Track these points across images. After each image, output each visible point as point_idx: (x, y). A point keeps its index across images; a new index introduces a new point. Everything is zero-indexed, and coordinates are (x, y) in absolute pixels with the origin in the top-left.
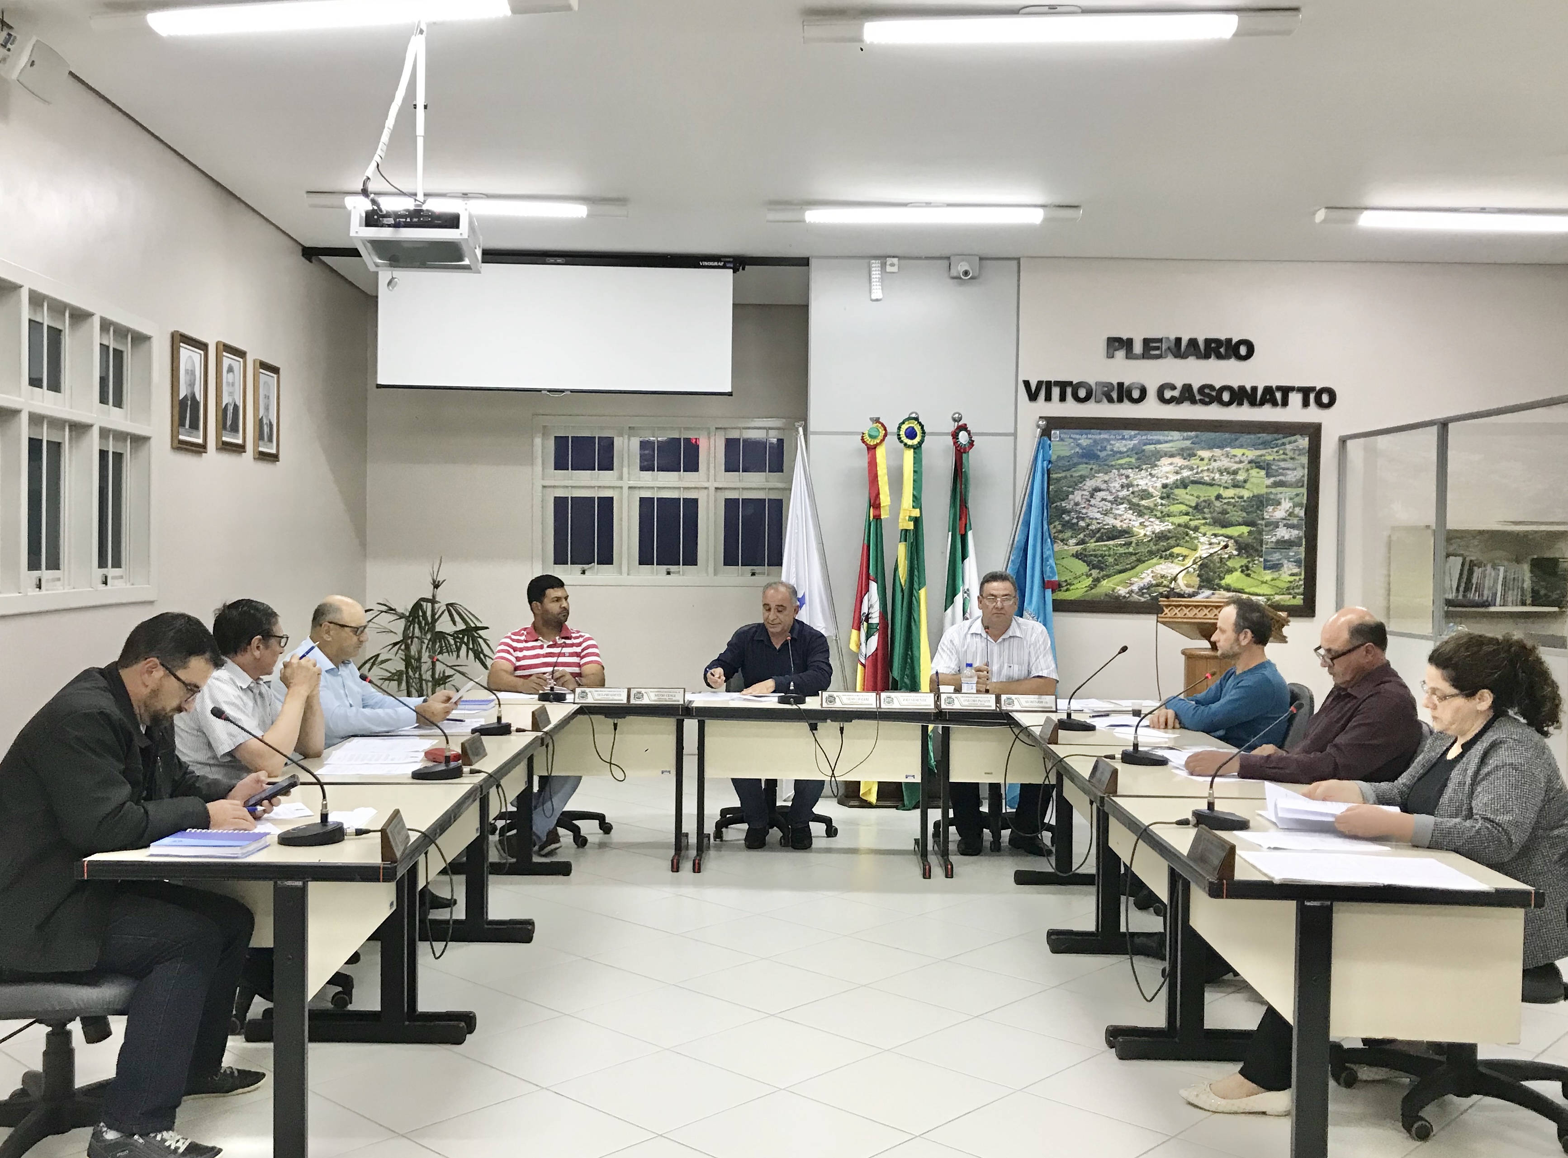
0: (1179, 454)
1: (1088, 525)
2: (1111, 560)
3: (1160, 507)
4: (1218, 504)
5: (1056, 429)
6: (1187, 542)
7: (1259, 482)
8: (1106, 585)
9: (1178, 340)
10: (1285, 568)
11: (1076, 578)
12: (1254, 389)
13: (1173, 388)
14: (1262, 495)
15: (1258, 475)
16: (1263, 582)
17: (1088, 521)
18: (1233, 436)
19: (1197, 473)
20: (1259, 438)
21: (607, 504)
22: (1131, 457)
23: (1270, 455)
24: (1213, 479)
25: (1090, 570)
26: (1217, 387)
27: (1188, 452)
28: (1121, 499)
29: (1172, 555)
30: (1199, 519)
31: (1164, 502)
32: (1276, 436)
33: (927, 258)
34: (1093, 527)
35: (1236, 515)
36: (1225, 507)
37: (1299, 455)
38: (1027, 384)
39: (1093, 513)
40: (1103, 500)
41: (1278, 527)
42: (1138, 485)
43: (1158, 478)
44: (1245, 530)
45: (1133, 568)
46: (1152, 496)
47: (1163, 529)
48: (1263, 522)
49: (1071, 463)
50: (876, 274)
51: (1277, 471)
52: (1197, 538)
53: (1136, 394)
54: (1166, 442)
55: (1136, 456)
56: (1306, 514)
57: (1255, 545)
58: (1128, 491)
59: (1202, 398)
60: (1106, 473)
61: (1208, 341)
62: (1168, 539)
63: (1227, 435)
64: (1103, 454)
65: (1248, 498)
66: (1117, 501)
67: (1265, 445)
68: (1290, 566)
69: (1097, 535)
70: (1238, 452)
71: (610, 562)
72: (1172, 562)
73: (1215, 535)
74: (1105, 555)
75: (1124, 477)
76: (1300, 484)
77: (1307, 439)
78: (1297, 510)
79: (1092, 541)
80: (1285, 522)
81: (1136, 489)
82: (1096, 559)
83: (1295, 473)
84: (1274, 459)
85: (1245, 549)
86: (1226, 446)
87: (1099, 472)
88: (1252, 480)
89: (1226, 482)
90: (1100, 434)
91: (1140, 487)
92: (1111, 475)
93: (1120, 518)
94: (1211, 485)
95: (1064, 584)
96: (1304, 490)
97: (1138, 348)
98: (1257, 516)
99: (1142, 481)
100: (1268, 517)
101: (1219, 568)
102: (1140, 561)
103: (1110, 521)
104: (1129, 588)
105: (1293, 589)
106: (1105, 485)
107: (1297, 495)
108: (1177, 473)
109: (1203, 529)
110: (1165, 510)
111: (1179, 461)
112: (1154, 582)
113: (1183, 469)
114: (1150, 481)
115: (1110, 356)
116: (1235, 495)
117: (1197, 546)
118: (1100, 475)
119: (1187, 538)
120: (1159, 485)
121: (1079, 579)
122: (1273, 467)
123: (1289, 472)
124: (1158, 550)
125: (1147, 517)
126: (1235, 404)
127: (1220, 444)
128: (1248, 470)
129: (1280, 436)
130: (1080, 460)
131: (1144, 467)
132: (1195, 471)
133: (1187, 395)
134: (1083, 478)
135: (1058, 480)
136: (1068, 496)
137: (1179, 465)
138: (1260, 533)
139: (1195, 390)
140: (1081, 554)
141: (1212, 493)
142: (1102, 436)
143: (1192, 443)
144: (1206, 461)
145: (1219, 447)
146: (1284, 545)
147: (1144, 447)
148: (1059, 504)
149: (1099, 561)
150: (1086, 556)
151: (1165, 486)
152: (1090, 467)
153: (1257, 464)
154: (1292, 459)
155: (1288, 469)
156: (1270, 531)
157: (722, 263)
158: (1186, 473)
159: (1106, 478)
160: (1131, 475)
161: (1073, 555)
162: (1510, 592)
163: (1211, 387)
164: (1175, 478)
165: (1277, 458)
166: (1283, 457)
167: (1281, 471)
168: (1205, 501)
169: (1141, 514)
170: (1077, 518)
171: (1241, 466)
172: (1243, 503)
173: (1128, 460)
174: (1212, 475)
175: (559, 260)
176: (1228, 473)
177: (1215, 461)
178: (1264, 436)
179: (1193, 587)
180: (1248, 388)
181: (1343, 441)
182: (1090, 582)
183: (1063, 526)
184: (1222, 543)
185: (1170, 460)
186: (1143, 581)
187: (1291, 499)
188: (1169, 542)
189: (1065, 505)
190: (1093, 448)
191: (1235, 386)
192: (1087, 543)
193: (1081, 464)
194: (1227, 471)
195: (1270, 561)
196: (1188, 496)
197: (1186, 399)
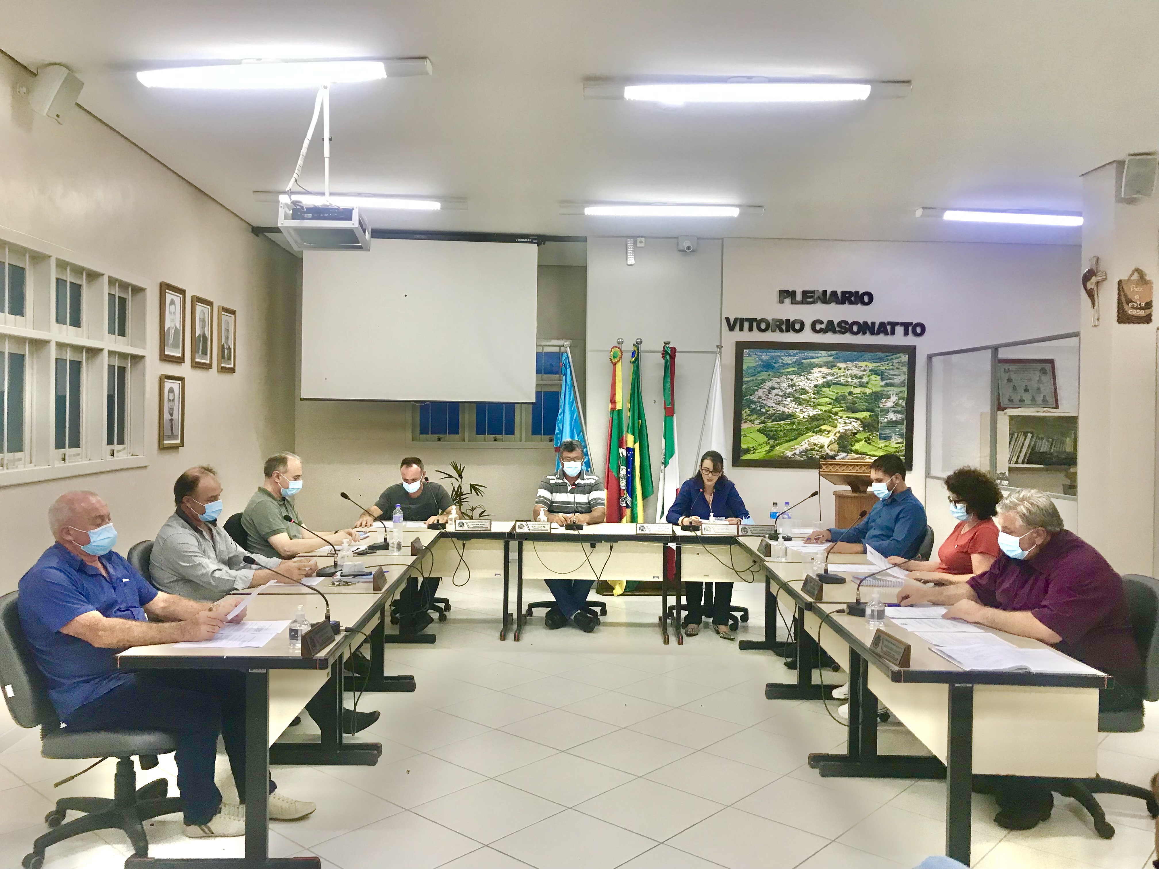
0: (825, 365)
1: (767, 411)
2: (782, 433)
3: (813, 400)
4: (850, 397)
5: (746, 349)
6: (830, 422)
7: (876, 384)
8: (778, 449)
9: (825, 292)
10: (893, 439)
11: (759, 445)
12: (873, 323)
13: (821, 322)
14: (878, 392)
15: (876, 380)
16: (879, 448)
17: (767, 408)
18: (860, 354)
19: (837, 378)
20: (876, 355)
22: (794, 367)
23: (883, 366)
24: (847, 382)
25: (768, 440)
26: (850, 323)
27: (831, 364)
28: (788, 394)
29: (820, 431)
30: (838, 407)
31: (815, 396)
32: (887, 354)
33: (663, 238)
34: (771, 413)
35: (863, 405)
36: (855, 399)
37: (902, 366)
38: (728, 319)
39: (770, 403)
40: (776, 395)
41: (889, 413)
42: (799, 385)
43: (811, 381)
44: (867, 414)
45: (796, 439)
46: (808, 393)
47: (815, 413)
48: (879, 410)
49: (756, 371)
50: (630, 248)
51: (887, 376)
52: (837, 420)
53: (797, 327)
54: (817, 357)
55: (798, 366)
56: (906, 404)
57: (874, 424)
58: (792, 389)
59: (839, 329)
60: (778, 378)
61: (844, 293)
62: (818, 420)
63: (856, 353)
64: (776, 365)
65: (869, 394)
66: (785, 396)
67: (880, 360)
68: (896, 437)
69: (773, 418)
70: (863, 364)
71: (457, 433)
72: (821, 435)
73: (849, 418)
74: (778, 431)
75: (790, 380)
76: (903, 385)
77: (907, 356)
78: (900, 402)
79: (770, 421)
80: (893, 409)
81: (798, 388)
82: (772, 433)
83: (899, 377)
85: (868, 426)
86: (856, 360)
87: (774, 377)
88: (872, 382)
89: (855, 384)
90: (775, 352)
91: (800, 387)
92: (782, 379)
93: (788, 407)
94: (845, 385)
95: (752, 449)
96: (905, 389)
97: (799, 297)
98: (875, 405)
99: (801, 382)
100: (882, 406)
101: (850, 439)
102: (800, 435)
103: (781, 408)
104: (793, 452)
106: (778, 385)
107: (901, 392)
108: (824, 378)
109: (840, 414)
110: (816, 401)
111: (825, 370)
112: (809, 448)
113: (827, 375)
114: (806, 382)
115: (781, 302)
116: (861, 391)
117: (836, 425)
118: (775, 379)
119: (830, 420)
120: (812, 385)
121: (762, 446)
122: (886, 374)
123: (895, 377)
124: (812, 428)
125: (804, 406)
126: (861, 333)
127: (851, 359)
129: (890, 354)
130: (762, 369)
131: (803, 373)
132: (835, 376)
133: (830, 327)
134: (763, 381)
135: (748, 382)
136: (754, 392)
137: (825, 373)
138: (877, 417)
139: (836, 324)
140: (763, 430)
141: (846, 391)
142: (776, 354)
143: (834, 358)
145: (851, 361)
146: (893, 424)
147: (803, 361)
148: (748, 397)
149: (774, 435)
150: (766, 431)
151: (816, 386)
152: (768, 373)
153: (875, 372)
154: (897, 368)
155: (895, 375)
156: (883, 415)
157: (530, 240)
158: (829, 378)
159: (779, 381)
160: (795, 379)
161: (757, 430)
163: (846, 322)
164: (823, 381)
165: (887, 368)
166: (891, 367)
168: (841, 396)
169: (800, 404)
170: (760, 407)
171: (864, 373)
172: (866, 397)
173: (793, 369)
174: (847, 379)
176: (856, 377)
177: (848, 370)
178: (880, 354)
179: (834, 451)
180: (869, 322)
181: (930, 357)
182: (768, 448)
183: (751, 412)
184: (853, 423)
185: (819, 369)
186: (802, 447)
187: (897, 394)
188: (818, 422)
189: (751, 398)
190: (770, 361)
191: (861, 322)
192: (766, 423)
193: (762, 371)
194: (856, 376)
195: (883, 434)
196: (831, 393)
197: (830, 330)
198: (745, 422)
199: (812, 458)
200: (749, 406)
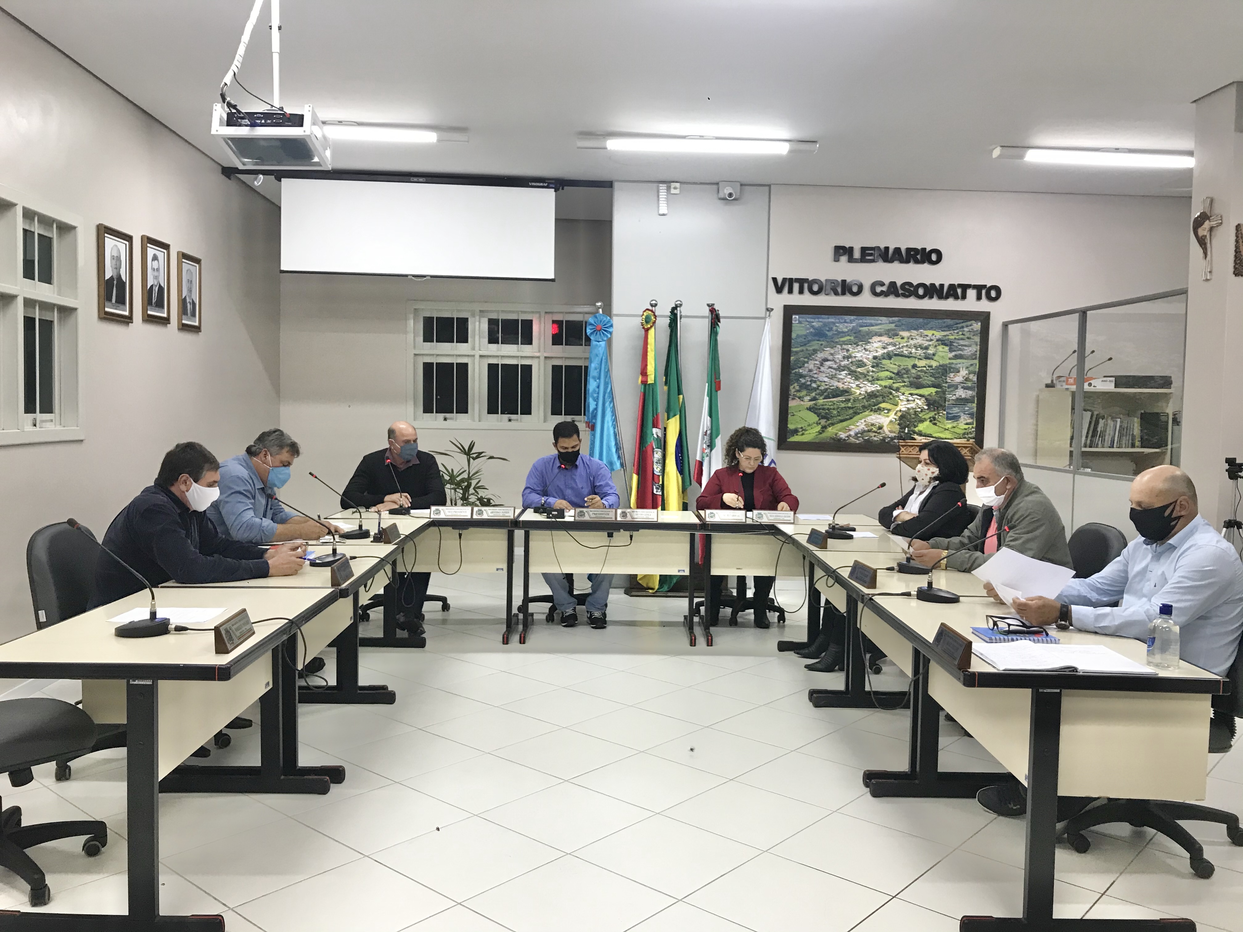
0: (886, 334)
1: (819, 386)
2: (835, 412)
3: (871, 373)
4: (914, 371)
5: (796, 314)
6: (891, 399)
7: (943, 355)
8: (831, 431)
9: (887, 249)
10: (962, 419)
11: (809, 425)
12: (942, 286)
13: (882, 284)
14: (946, 365)
15: (943, 350)
16: (946, 429)
17: (818, 383)
18: (925, 321)
19: (899, 348)
20: (944, 322)
21: (463, 368)
22: (851, 336)
23: (953, 335)
24: (911, 353)
25: (819, 420)
26: (915, 284)
27: (893, 332)
28: (843, 367)
29: (879, 409)
30: (900, 382)
31: (874, 369)
32: (957, 321)
33: (701, 183)
34: (823, 388)
35: (927, 379)
36: (919, 373)
37: (974, 335)
38: (775, 280)
39: (823, 378)
40: (830, 367)
41: (957, 389)
42: (855, 357)
43: (870, 351)
44: (933, 390)
45: (851, 418)
46: (866, 365)
47: (873, 389)
48: (946, 385)
49: (807, 339)
50: (663, 194)
51: (957, 347)
52: (898, 397)
53: (855, 289)
54: (877, 325)
55: (854, 335)
56: (977, 379)
57: (940, 401)
58: (848, 361)
59: (903, 292)
60: (832, 348)
61: (908, 250)
62: (877, 397)
63: (921, 320)
64: (829, 334)
65: (936, 367)
66: (840, 369)
67: (949, 328)
68: (966, 418)
69: (825, 394)
70: (929, 333)
71: (466, 412)
72: (880, 414)
73: (911, 394)
74: (831, 409)
75: (845, 351)
76: (974, 357)
77: (979, 324)
78: (971, 376)
79: (821, 398)
80: (962, 385)
81: (854, 360)
82: (824, 412)
83: (970, 349)
84: (955, 339)
85: (933, 404)
86: (921, 328)
87: (827, 347)
88: (940, 354)
89: (920, 355)
90: (828, 318)
91: (857, 358)
92: (836, 349)
93: (842, 381)
94: (909, 357)
95: (800, 430)
96: (977, 361)
97: (857, 255)
98: (942, 380)
99: (859, 354)
100: (950, 381)
101: (913, 419)
102: (856, 413)
103: (836, 384)
104: (848, 433)
105: (968, 434)
106: (831, 357)
107: (972, 365)
108: (884, 348)
109: (902, 390)
110: (875, 375)
111: (885, 339)
112: (866, 429)
113: (888, 345)
114: (864, 354)
115: (837, 260)
116: (926, 364)
117: (898, 402)
118: (828, 349)
119: (891, 396)
120: (871, 357)
121: (813, 426)
122: (954, 344)
123: (966, 348)
124: (870, 405)
125: (861, 381)
126: (927, 298)
127: (916, 327)
128: (936, 346)
129: (960, 321)
130: (814, 338)
131: (860, 343)
132: (897, 347)
133: (892, 290)
134: (815, 351)
135: (797, 352)
136: (804, 364)
137: (886, 342)
138: (944, 394)
139: (899, 284)
140: (813, 408)
141: (909, 363)
142: (830, 320)
143: (896, 326)
144: (905, 340)
145: (915, 329)
146: (961, 402)
147: (861, 329)
148: (797, 370)
149: (826, 413)
150: (817, 409)
151: (875, 358)
152: (820, 343)
153: (942, 342)
154: (968, 338)
155: (965, 346)
156: (952, 391)
157: (546, 185)
158: (891, 348)
159: (832, 351)
160: (851, 349)
161: (807, 409)
162: (1124, 437)
163: (910, 284)
164: (883, 352)
165: (957, 337)
166: (961, 336)
167: (960, 347)
168: (904, 369)
169: (857, 379)
170: (811, 381)
171: (930, 343)
172: (932, 371)
173: (848, 338)
174: (910, 350)
175: (421, 180)
177: (912, 339)
178: (949, 322)
179: (895, 432)
180: (937, 284)
181: (1006, 325)
182: (819, 429)
183: (800, 387)
184: (916, 400)
185: (879, 338)
186: (858, 428)
187: (967, 368)
188: (878, 399)
189: (801, 371)
190: (822, 329)
191: (928, 283)
192: (817, 399)
193: (814, 340)
194: (921, 347)
195: (951, 414)
196: (892, 365)
197: (892, 293)
198: (793, 399)
199: (868, 441)
200: (797, 380)
